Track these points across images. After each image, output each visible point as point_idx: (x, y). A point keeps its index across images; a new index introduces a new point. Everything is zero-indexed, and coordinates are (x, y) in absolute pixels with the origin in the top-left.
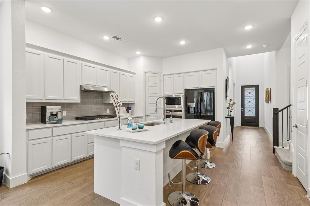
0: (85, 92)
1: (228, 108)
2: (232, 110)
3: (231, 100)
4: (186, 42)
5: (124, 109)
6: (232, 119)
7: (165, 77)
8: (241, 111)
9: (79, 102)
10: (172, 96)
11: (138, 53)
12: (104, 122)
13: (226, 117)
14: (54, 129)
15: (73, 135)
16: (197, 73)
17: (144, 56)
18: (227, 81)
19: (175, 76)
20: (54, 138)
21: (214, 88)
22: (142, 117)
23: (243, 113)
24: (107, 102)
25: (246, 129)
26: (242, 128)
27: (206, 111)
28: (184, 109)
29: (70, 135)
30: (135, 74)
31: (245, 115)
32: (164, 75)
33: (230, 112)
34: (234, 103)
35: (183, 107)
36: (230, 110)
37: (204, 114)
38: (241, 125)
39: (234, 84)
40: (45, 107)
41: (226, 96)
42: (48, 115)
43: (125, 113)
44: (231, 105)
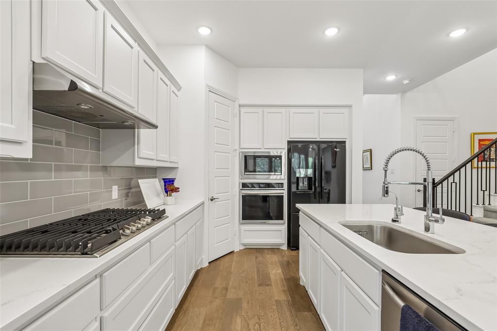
4: (339, 29)
7: (243, 110)
19: (266, 110)
21: (345, 142)
22: (203, 203)
28: (286, 181)
30: (180, 88)
32: (240, 106)
35: (283, 178)
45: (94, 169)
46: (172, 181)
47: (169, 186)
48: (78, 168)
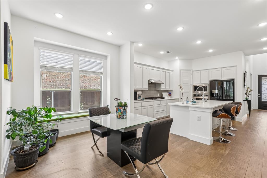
0: (150, 84)
1: (246, 94)
2: (249, 95)
3: (248, 88)
5: (167, 94)
6: (249, 102)
8: (258, 97)
9: (148, 89)
10: (197, 85)
11: (177, 58)
12: (160, 101)
13: (244, 101)
14: (142, 103)
15: (148, 107)
16: (220, 69)
17: (180, 59)
18: (245, 74)
19: (202, 71)
20: (142, 107)
21: (234, 80)
22: (178, 99)
23: (260, 98)
24: (158, 89)
25: (263, 112)
26: (259, 111)
27: (226, 96)
28: (209, 94)
29: (147, 107)
30: (173, 71)
31: (262, 100)
32: (193, 71)
33: (247, 97)
34: (251, 90)
35: (208, 93)
36: (247, 95)
37: (225, 98)
38: (257, 109)
39: (251, 75)
40: (137, 92)
41: (244, 85)
42: (138, 96)
43: (167, 96)
44: (249, 92)
45: (155, 91)
46: (171, 93)
47: (170, 94)
48: (153, 91)
